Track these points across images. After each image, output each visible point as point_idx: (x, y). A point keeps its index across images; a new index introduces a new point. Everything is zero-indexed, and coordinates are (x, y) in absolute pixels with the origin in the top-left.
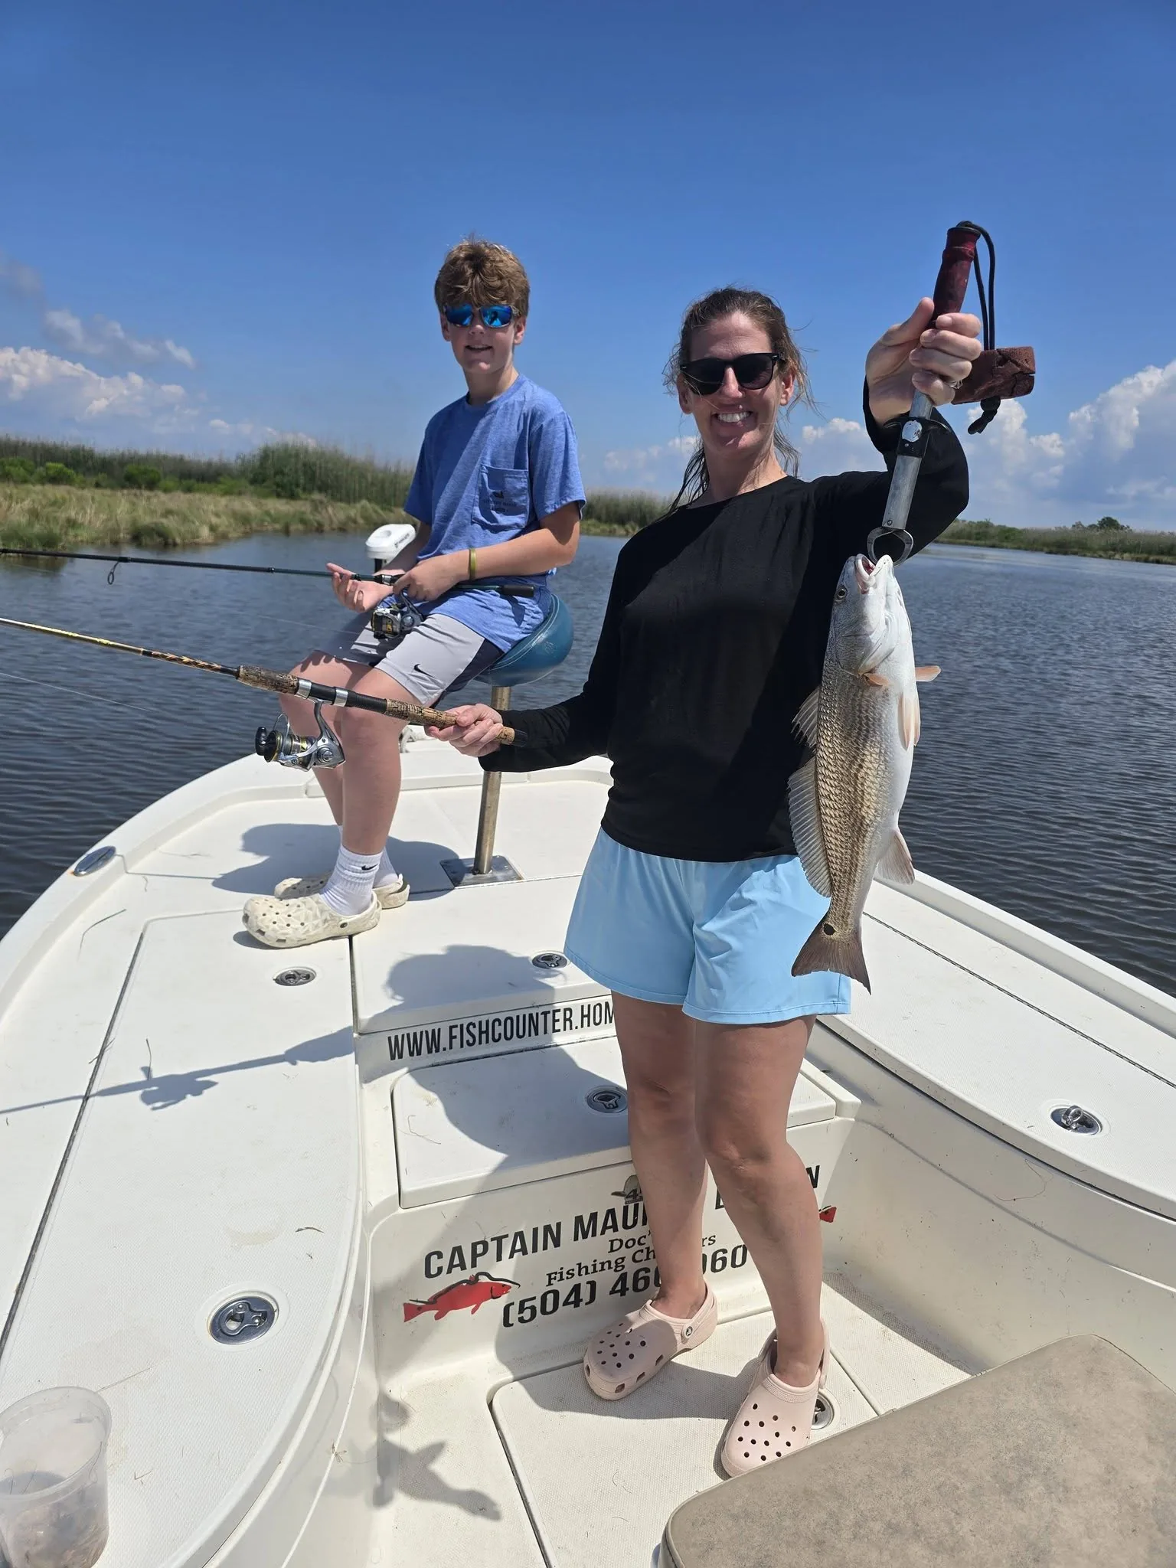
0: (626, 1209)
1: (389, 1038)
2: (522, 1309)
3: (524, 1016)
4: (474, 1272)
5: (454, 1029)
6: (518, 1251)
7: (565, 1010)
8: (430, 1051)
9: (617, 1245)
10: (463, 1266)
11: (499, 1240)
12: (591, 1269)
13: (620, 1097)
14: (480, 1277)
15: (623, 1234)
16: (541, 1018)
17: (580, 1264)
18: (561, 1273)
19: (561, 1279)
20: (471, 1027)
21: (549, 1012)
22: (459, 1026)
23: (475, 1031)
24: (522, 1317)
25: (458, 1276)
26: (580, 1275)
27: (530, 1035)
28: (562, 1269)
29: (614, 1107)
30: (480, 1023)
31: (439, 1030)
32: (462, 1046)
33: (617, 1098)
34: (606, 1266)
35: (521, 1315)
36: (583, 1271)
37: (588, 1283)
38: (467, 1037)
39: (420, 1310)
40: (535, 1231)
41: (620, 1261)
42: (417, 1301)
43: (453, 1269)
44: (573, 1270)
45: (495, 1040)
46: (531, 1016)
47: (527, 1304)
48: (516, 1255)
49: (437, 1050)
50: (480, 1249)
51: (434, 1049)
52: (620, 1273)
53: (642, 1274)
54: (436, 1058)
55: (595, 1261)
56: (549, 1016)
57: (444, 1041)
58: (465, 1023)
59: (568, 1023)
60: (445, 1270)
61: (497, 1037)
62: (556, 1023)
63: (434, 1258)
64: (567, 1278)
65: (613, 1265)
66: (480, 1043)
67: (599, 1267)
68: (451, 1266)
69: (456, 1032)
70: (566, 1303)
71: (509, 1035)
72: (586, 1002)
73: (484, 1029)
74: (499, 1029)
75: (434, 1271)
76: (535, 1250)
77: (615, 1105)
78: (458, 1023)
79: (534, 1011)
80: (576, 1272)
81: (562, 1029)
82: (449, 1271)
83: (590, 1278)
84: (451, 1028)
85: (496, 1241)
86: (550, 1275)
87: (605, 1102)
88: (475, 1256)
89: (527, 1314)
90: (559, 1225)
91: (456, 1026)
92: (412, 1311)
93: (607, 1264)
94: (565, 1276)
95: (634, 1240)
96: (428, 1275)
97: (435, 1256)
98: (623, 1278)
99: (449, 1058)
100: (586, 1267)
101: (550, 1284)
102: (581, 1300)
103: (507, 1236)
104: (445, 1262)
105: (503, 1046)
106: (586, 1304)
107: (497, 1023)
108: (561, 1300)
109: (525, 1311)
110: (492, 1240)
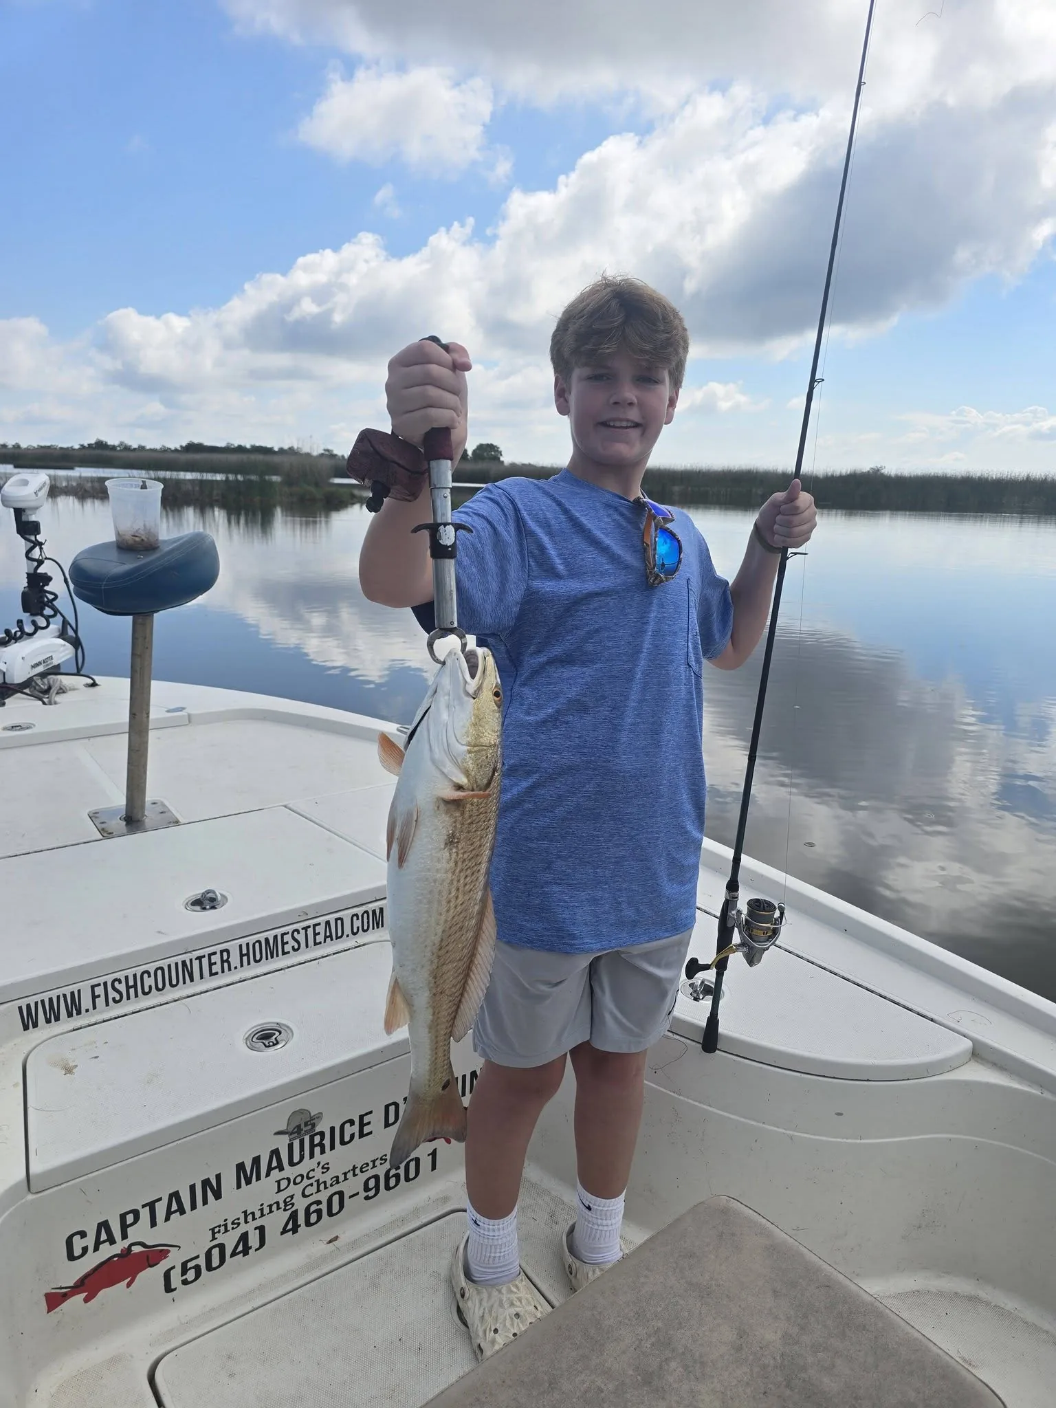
0: (291, 1147)
1: (20, 1008)
2: (184, 1271)
3: (177, 964)
4: (126, 1243)
5: (96, 989)
6: (175, 1212)
7: (222, 952)
8: (70, 1015)
9: (284, 1184)
10: (111, 1240)
11: (152, 1205)
12: (258, 1214)
13: (280, 1033)
14: (133, 1248)
15: (289, 1172)
16: (196, 964)
17: (245, 1212)
18: (226, 1225)
19: (226, 1231)
20: (116, 983)
21: (204, 956)
22: (102, 985)
23: (122, 987)
24: (186, 1279)
25: (107, 1251)
26: (246, 1222)
27: (184, 983)
28: (226, 1220)
29: (274, 1045)
30: (127, 978)
31: (79, 991)
32: (107, 1004)
33: (277, 1033)
34: (274, 1207)
35: (184, 1277)
36: (250, 1218)
37: (256, 1229)
38: (112, 994)
39: (65, 1297)
40: (192, 1188)
41: (288, 1200)
42: (61, 1288)
43: (101, 1246)
44: (238, 1219)
45: (144, 993)
46: (184, 963)
47: (190, 1265)
48: (172, 1217)
49: (79, 1013)
50: (130, 1218)
51: (74, 1012)
52: (290, 1212)
53: (313, 1208)
54: (78, 1021)
55: (262, 1205)
56: (205, 961)
57: (86, 1002)
58: (109, 979)
59: (226, 965)
60: (91, 1249)
61: (147, 990)
62: (213, 967)
63: (76, 1239)
64: (233, 1228)
65: (282, 1205)
66: (128, 998)
67: (266, 1210)
68: (98, 1244)
69: (99, 991)
70: (234, 1254)
71: (160, 986)
72: (244, 941)
73: (131, 983)
74: (149, 981)
75: (77, 1252)
76: (194, 1207)
77: (275, 1042)
78: (101, 980)
79: (187, 957)
80: (242, 1221)
81: (220, 971)
82: (96, 1249)
83: (258, 1223)
84: (93, 987)
85: (148, 1208)
86: (213, 1230)
87: (264, 1041)
88: (124, 1227)
89: (191, 1275)
90: (218, 1177)
91: (99, 985)
92: (54, 1300)
93: (275, 1205)
94: (229, 1227)
95: (302, 1176)
96: (71, 1257)
97: (79, 1236)
98: (294, 1216)
99: (93, 1020)
100: (253, 1214)
101: (214, 1238)
102: (251, 1248)
103: (160, 1199)
104: (90, 1241)
105: (155, 999)
106: (256, 1250)
107: (146, 976)
108: (228, 1252)
109: (189, 1272)
110: (144, 1206)
